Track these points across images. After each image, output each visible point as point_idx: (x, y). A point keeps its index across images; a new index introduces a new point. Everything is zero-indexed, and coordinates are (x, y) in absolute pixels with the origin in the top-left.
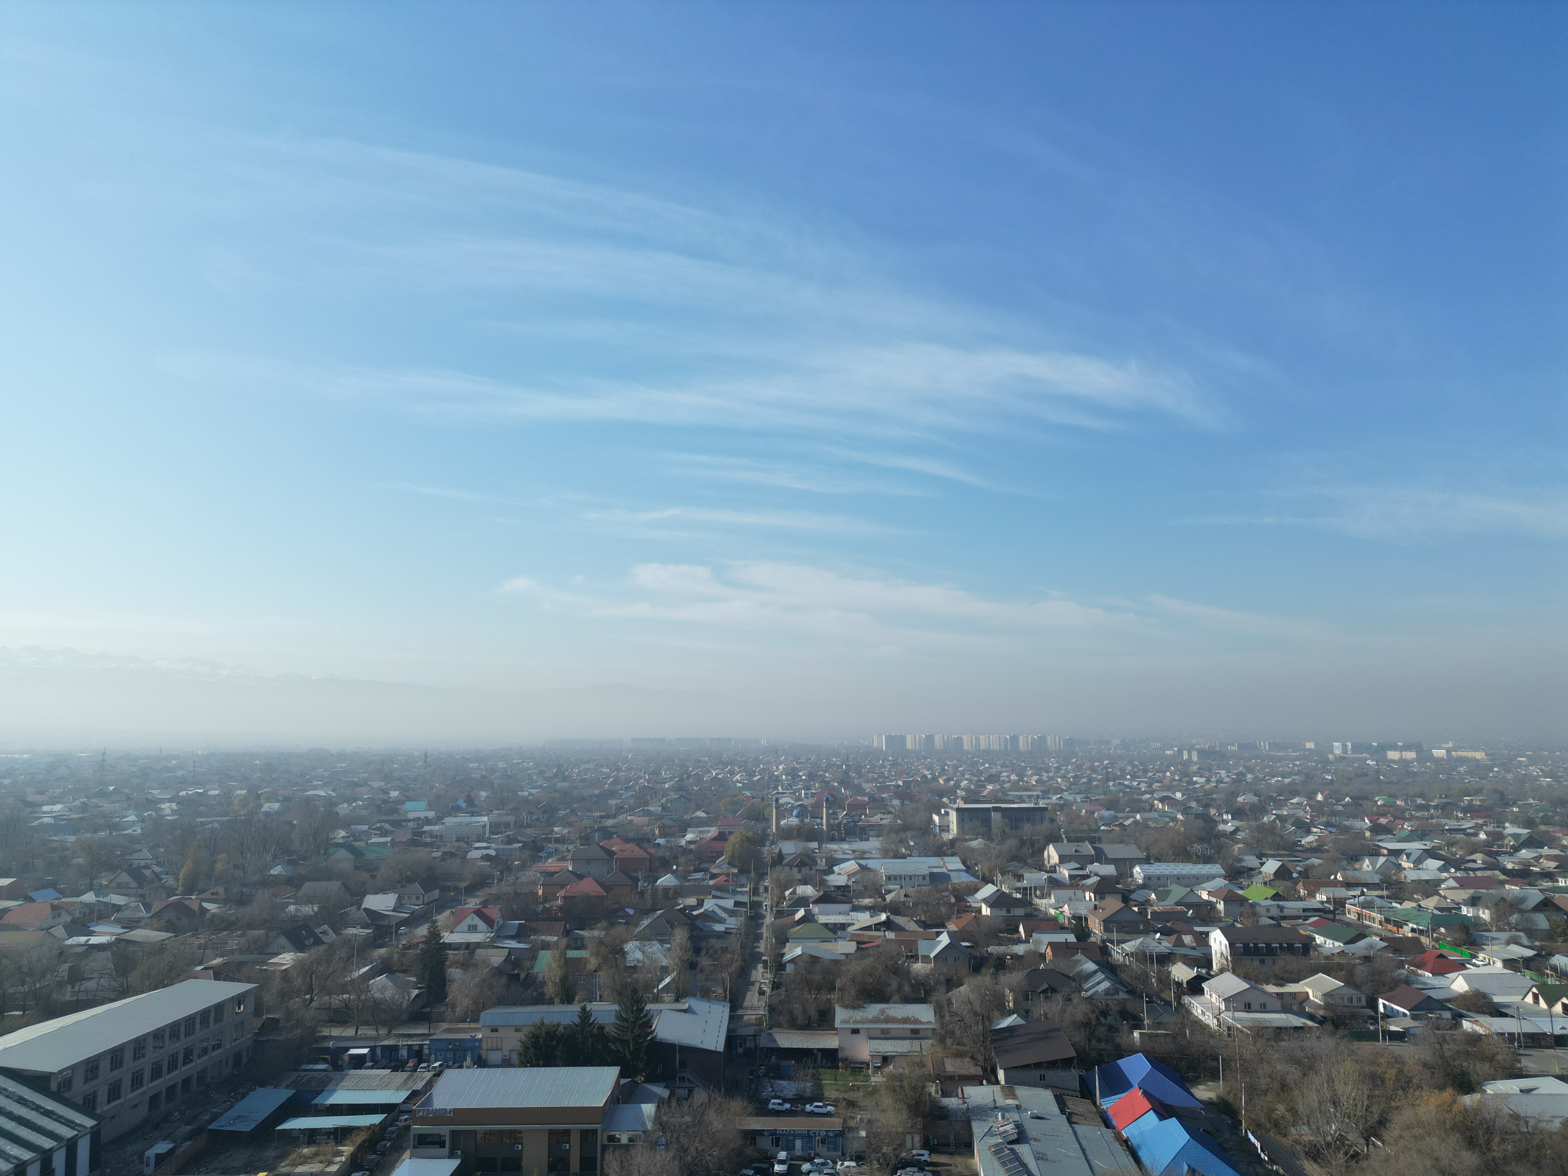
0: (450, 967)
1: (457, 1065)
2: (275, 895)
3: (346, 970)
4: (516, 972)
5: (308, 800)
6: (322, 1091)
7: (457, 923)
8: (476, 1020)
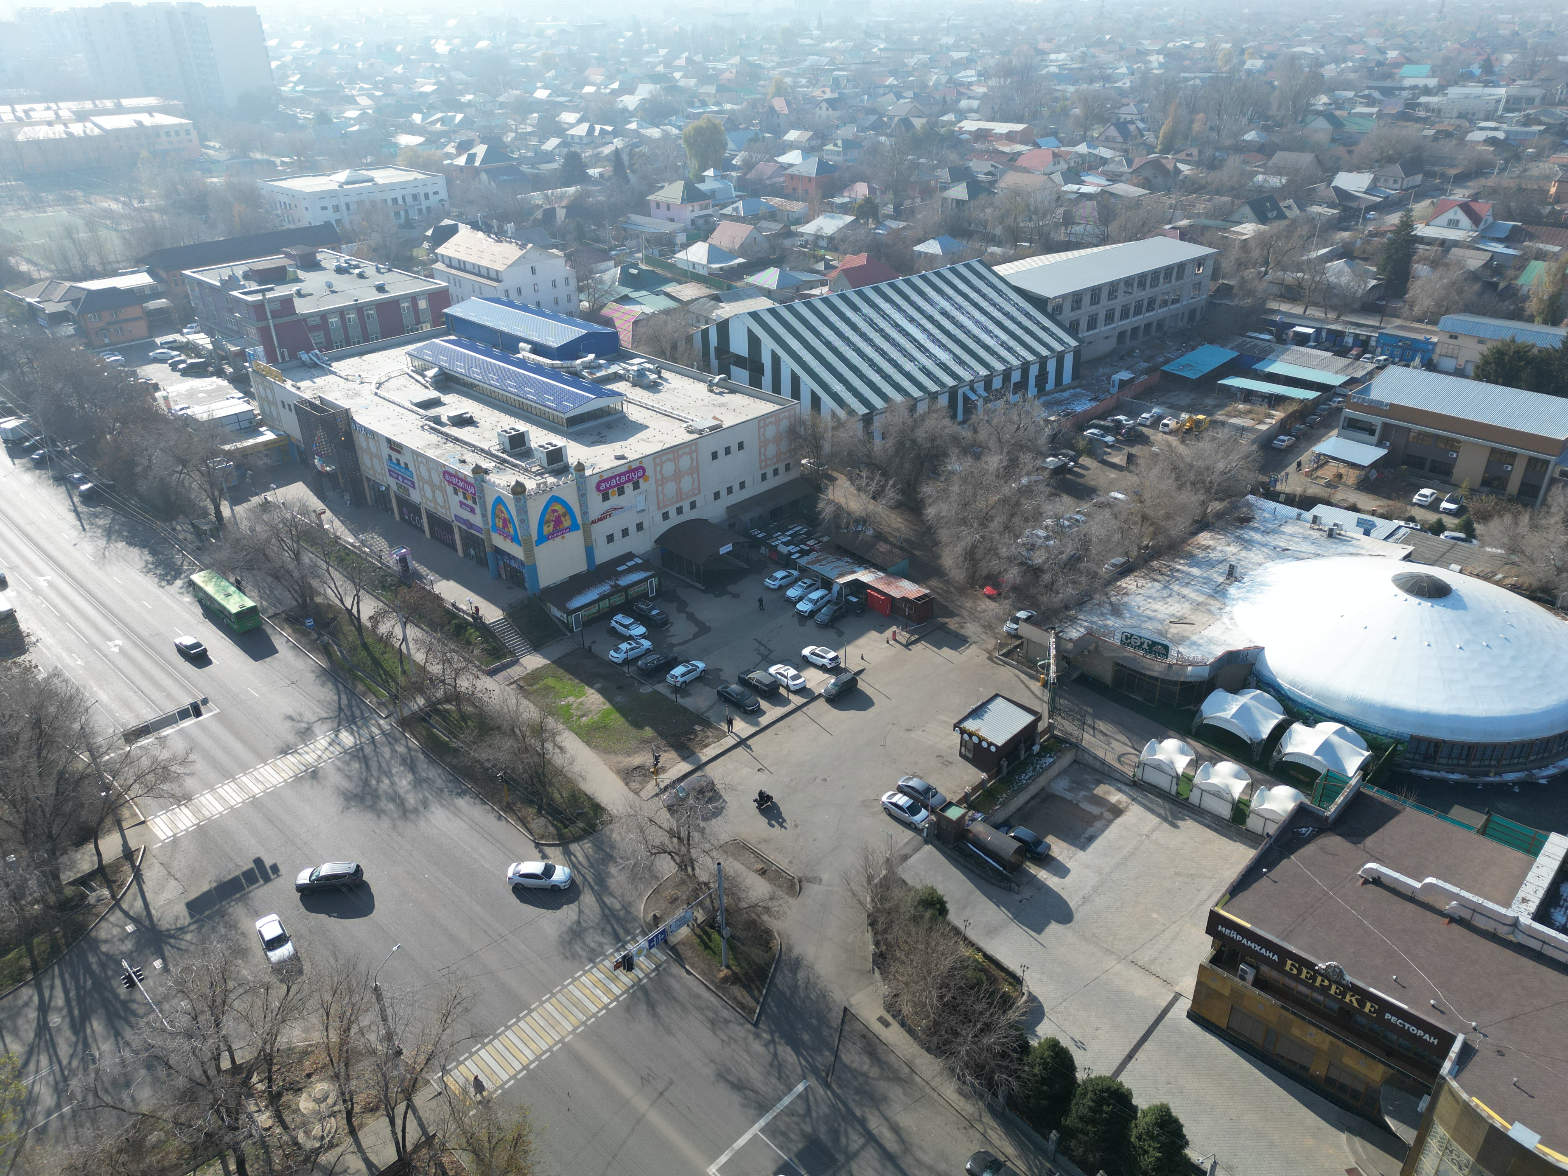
0: (1418, 262)
1: (1403, 363)
2: (1246, 163)
3: (1305, 248)
4: (1495, 279)
5: (1293, 59)
6: (1263, 359)
7: (1436, 215)
8: (1435, 323)
